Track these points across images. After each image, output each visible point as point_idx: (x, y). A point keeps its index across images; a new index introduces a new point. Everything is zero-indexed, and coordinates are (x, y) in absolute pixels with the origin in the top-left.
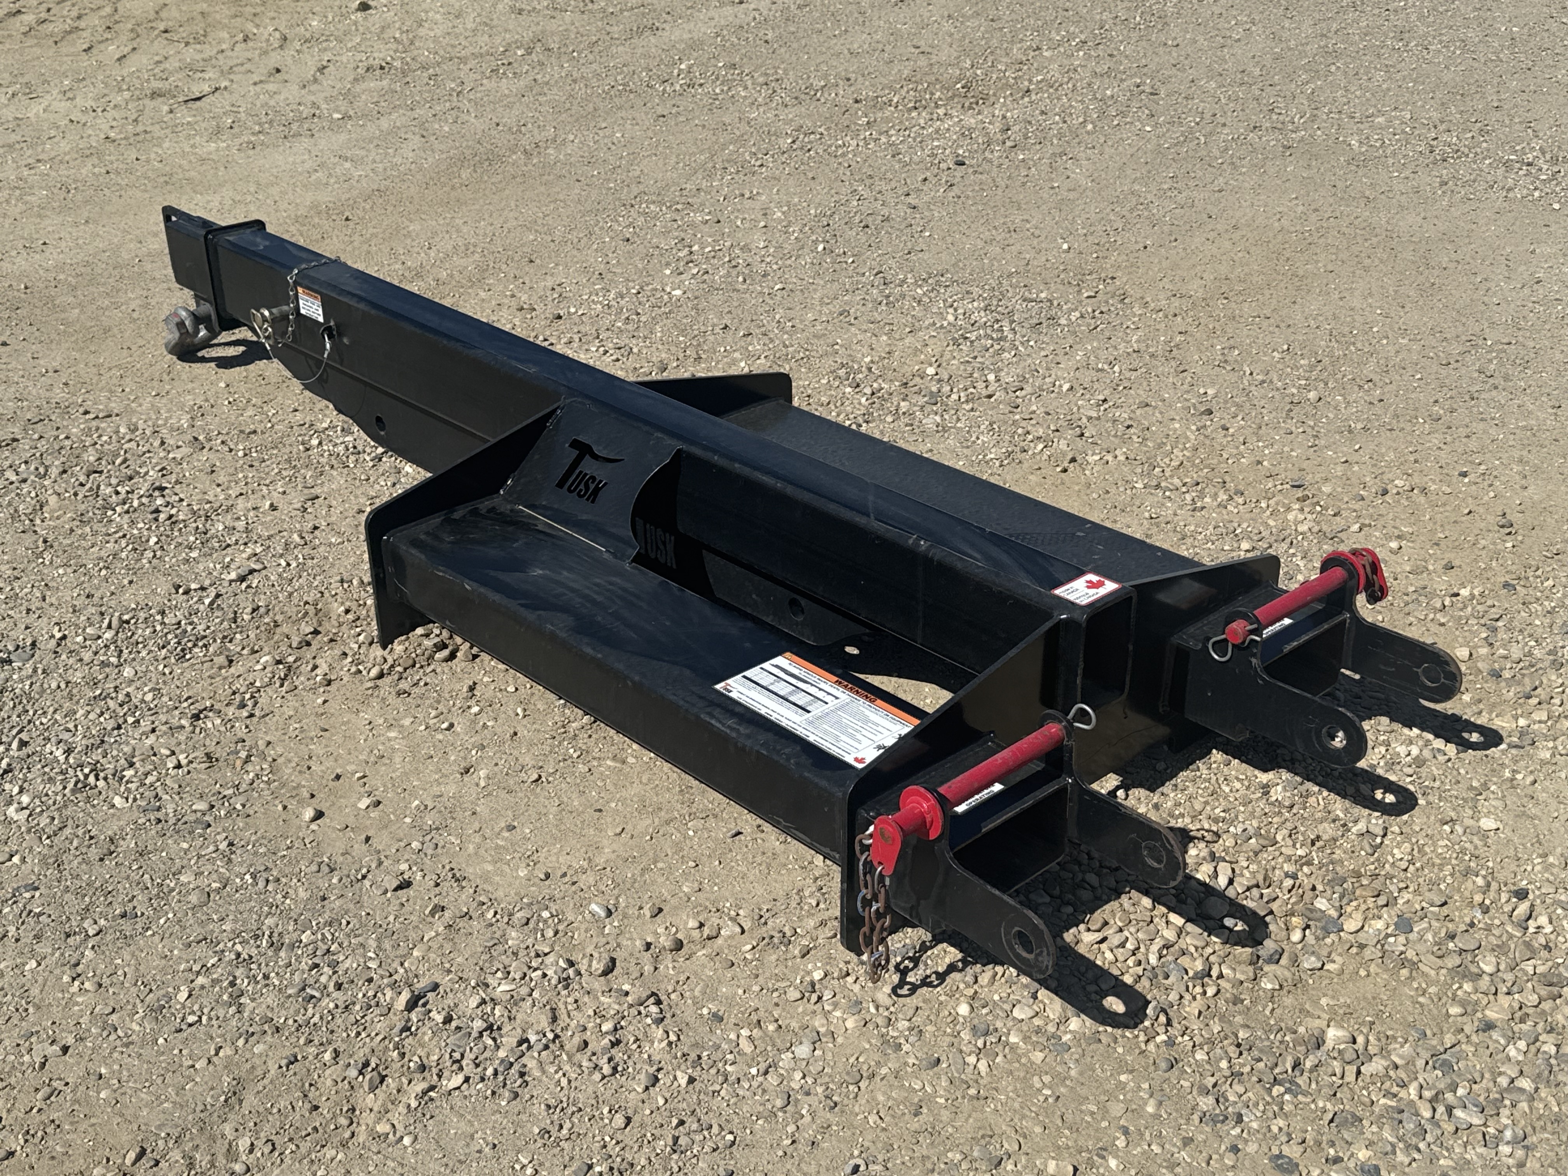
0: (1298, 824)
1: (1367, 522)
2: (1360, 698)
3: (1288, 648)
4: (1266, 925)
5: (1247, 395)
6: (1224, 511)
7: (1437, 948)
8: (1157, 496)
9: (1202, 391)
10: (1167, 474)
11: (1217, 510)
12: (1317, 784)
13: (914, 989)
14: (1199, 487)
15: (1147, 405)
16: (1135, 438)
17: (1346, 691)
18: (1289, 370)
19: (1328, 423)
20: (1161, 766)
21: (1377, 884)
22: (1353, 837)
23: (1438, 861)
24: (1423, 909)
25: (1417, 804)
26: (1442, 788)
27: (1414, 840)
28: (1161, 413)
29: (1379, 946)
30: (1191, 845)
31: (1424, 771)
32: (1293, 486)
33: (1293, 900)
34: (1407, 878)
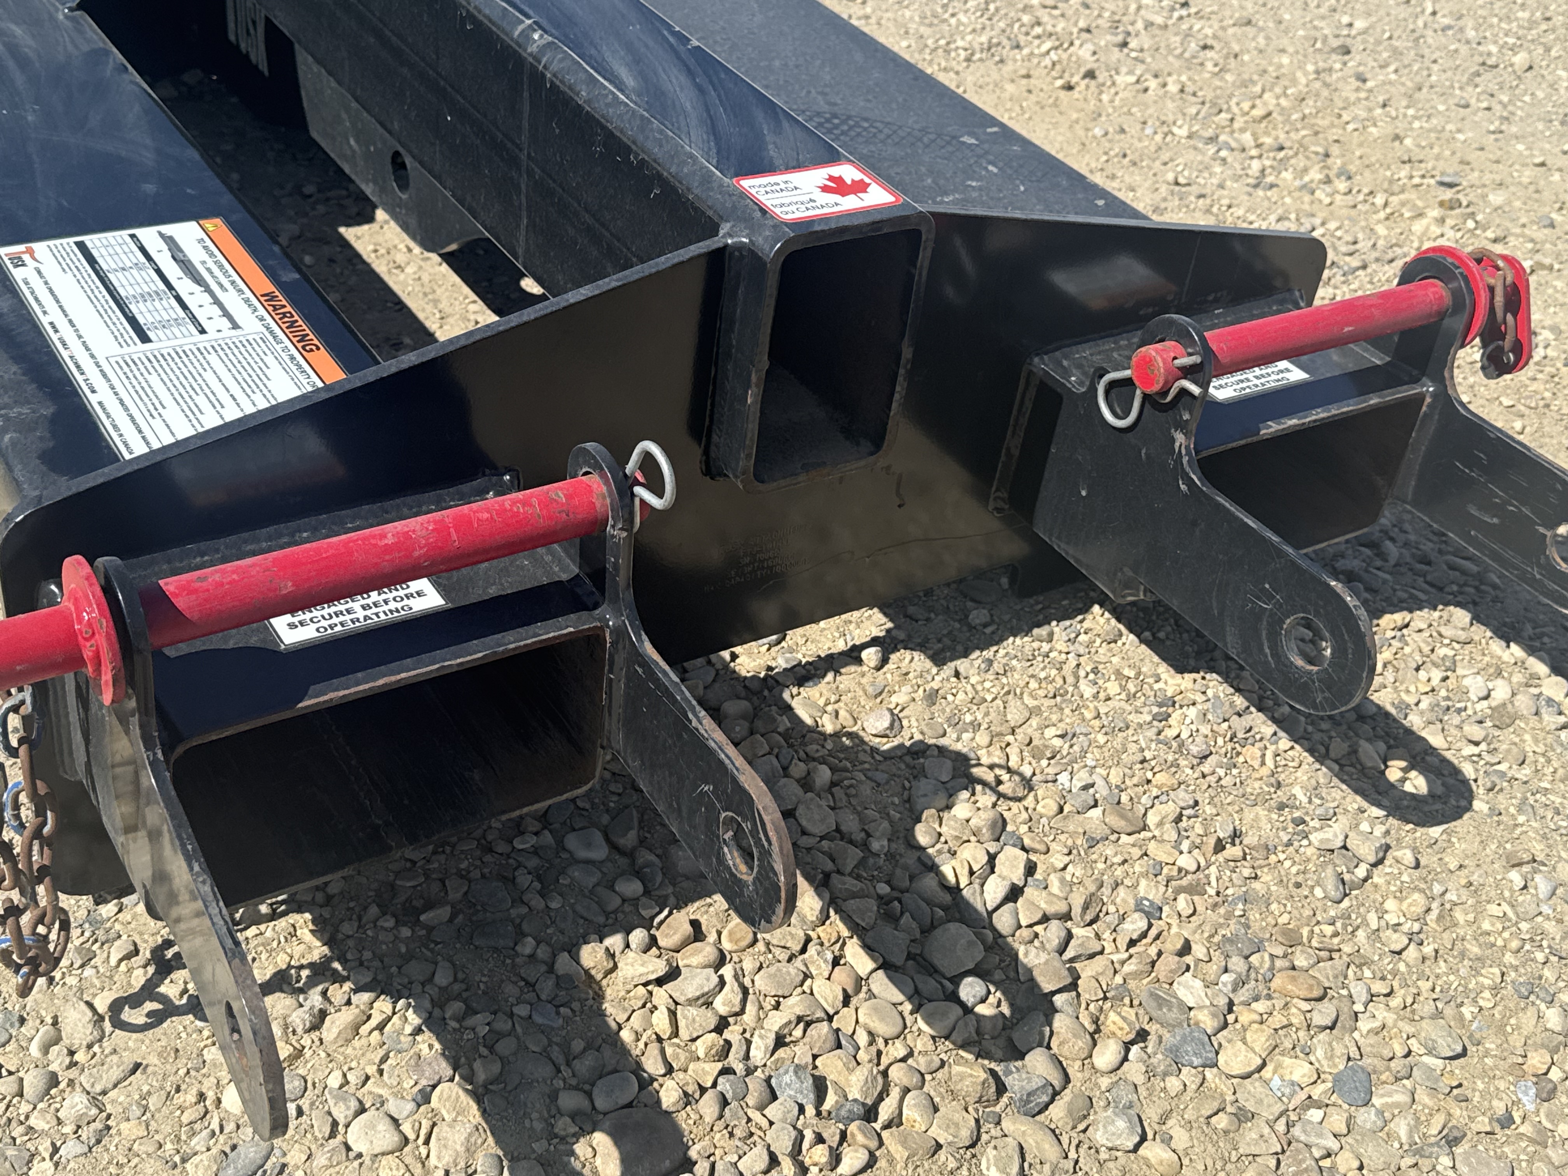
0: (1203, 798)
1: (1547, 261)
2: (1429, 563)
3: (1272, 428)
4: (1054, 1010)
5: (1417, 40)
6: (1307, 198)
7: (1408, 1161)
8: (1204, 154)
9: (1345, 20)
10: (1236, 125)
11: (1296, 194)
12: (1274, 720)
13: (169, 1011)
14: (1282, 154)
15: (1249, 23)
16: (1209, 66)
17: (1406, 544)
18: (1495, 20)
19: (1532, 105)
20: (978, 616)
21: (1325, 973)
22: (1310, 851)
23: (1474, 950)
24: (1409, 1054)
25: (1469, 808)
26: (1534, 784)
27: (1437, 889)
28: (1268, 38)
29: (1281, 1127)
30: (965, 795)
31: (1507, 736)
32: (1442, 184)
33: (1128, 968)
34: (1395, 973)
